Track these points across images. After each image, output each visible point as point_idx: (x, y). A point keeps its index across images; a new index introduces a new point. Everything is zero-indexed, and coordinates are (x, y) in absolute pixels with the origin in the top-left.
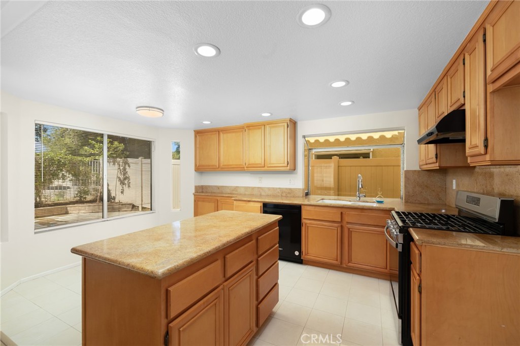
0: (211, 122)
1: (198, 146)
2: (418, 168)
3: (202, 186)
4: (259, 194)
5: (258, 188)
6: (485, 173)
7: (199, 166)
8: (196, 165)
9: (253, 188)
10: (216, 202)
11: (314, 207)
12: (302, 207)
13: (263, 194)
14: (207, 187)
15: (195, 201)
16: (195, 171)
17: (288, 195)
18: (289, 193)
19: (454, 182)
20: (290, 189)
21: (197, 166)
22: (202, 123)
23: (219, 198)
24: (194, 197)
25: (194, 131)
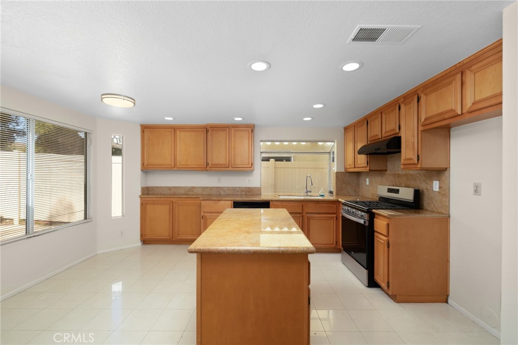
0: (174, 119)
1: (146, 142)
2: (343, 171)
3: (148, 188)
4: (218, 194)
5: (217, 187)
6: (395, 174)
7: (147, 165)
8: (143, 164)
9: (212, 188)
10: (171, 204)
11: (280, 202)
12: (271, 203)
13: (222, 193)
14: (153, 188)
15: (142, 204)
16: (142, 170)
17: (247, 193)
18: (248, 192)
19: (367, 180)
20: (249, 188)
21: (145, 164)
22: (164, 119)
23: (174, 200)
24: (141, 200)
25: (141, 125)
